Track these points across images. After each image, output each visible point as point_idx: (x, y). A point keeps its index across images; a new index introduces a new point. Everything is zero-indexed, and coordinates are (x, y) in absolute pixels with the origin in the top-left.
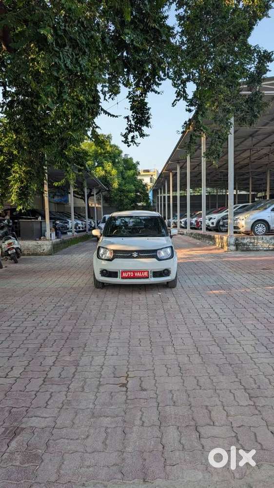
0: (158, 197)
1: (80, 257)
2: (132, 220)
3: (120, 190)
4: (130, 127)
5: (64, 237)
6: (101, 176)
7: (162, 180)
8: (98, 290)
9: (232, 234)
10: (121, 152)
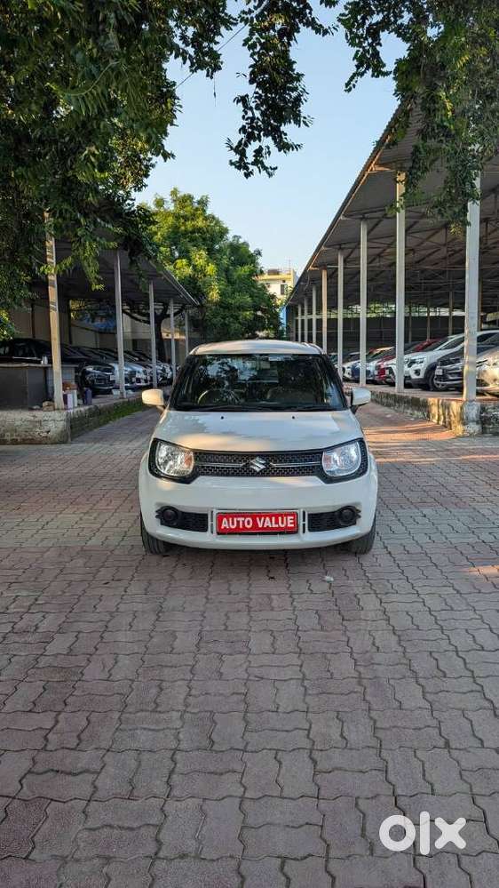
0: (297, 321)
1: (128, 449)
2: (249, 365)
3: (222, 305)
4: (252, 127)
5: (100, 402)
6: (185, 277)
7: (306, 286)
8: (154, 559)
9: (474, 396)
10: (226, 231)
